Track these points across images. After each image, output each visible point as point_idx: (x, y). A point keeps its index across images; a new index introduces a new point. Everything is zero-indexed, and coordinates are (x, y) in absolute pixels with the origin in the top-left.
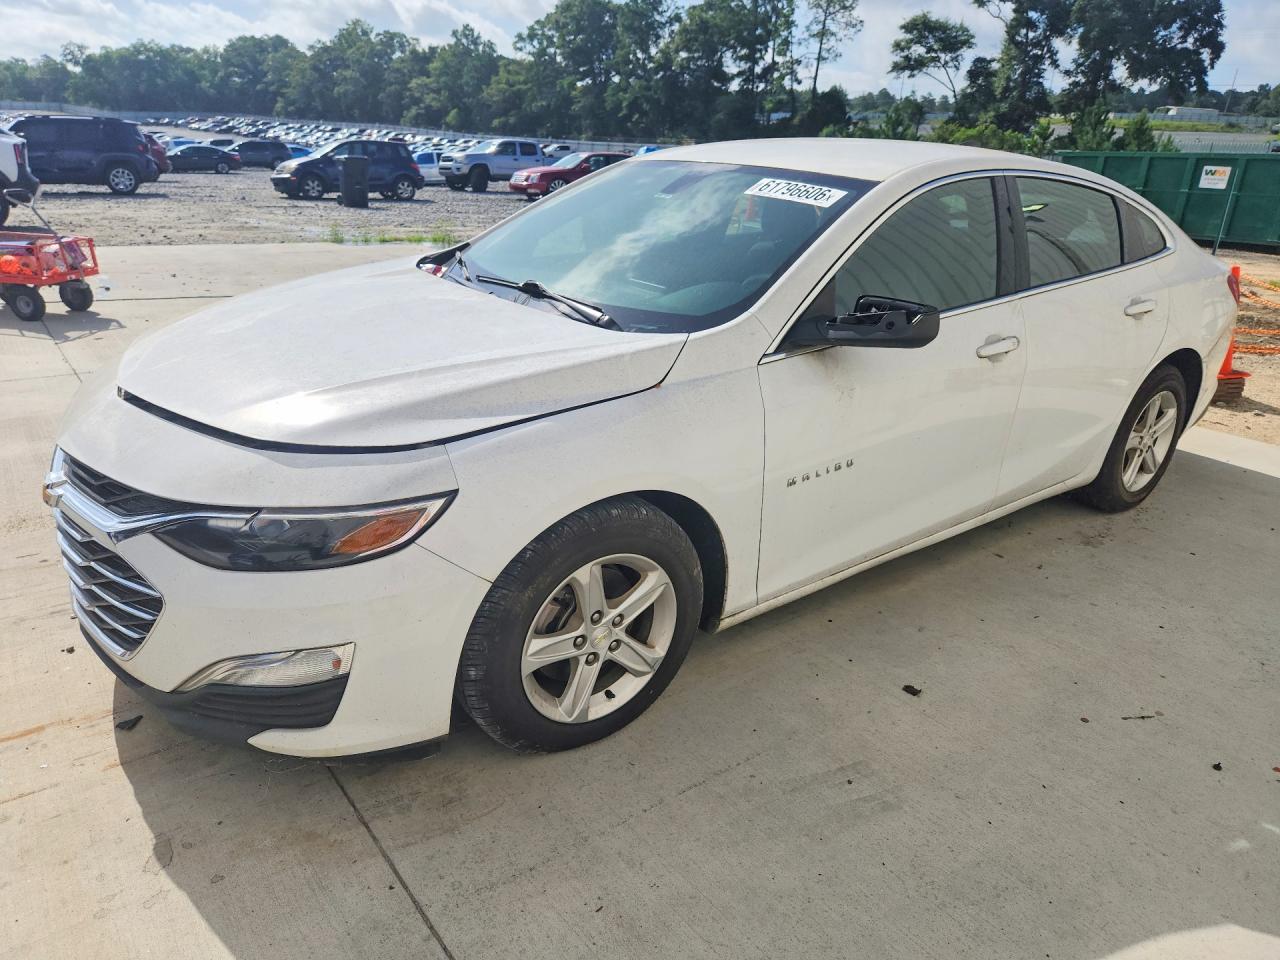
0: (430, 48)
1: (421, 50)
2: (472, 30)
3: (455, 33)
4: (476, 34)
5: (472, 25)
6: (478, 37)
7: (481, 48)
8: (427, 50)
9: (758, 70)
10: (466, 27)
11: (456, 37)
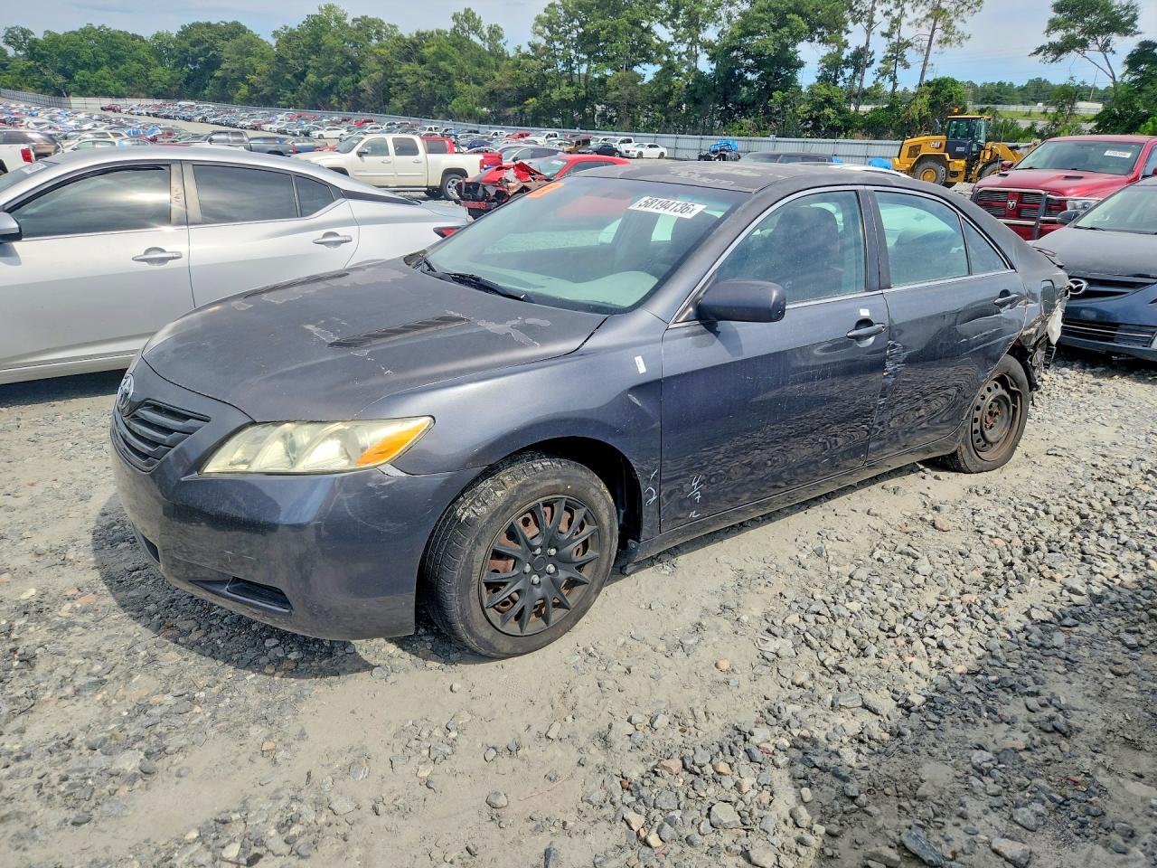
0: (418, 34)
1: (407, 36)
2: (473, 14)
3: (455, 17)
4: (477, 17)
5: (473, 10)
6: (479, 22)
7: (486, 32)
8: (414, 36)
9: (847, 53)
10: (467, 11)
11: (457, 20)
